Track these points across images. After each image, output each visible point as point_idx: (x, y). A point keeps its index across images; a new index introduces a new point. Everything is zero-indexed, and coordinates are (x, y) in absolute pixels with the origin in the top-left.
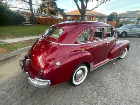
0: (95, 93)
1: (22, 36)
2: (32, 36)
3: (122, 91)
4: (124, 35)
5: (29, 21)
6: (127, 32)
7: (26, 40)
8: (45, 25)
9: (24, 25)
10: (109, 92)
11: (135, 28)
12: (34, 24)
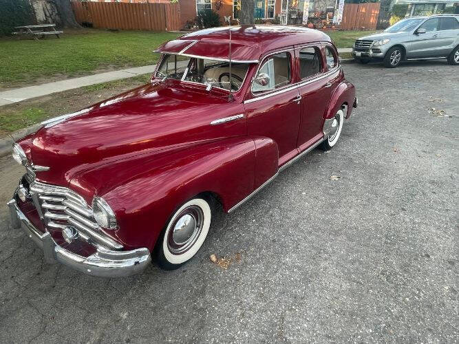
1: (34, 81)
2: (70, 77)
4: (395, 58)
5: (50, 20)
6: (406, 45)
8: (113, 31)
9: (32, 38)
11: (434, 32)
12: (71, 27)
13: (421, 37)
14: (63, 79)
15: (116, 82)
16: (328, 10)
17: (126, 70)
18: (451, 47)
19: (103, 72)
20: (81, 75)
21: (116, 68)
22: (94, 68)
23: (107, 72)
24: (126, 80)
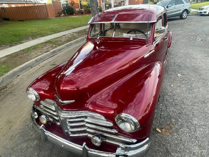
0: (161, 105)
2: (11, 46)
3: (189, 94)
7: (4, 55)
8: (21, 21)
10: (177, 100)
11: (174, 6)
13: (170, 8)
14: (7, 48)
15: (38, 45)
16: (122, 2)
17: (39, 39)
18: (181, 12)
19: (28, 41)
20: (16, 44)
21: (33, 39)
22: (22, 40)
23: (29, 41)
24: (42, 43)
